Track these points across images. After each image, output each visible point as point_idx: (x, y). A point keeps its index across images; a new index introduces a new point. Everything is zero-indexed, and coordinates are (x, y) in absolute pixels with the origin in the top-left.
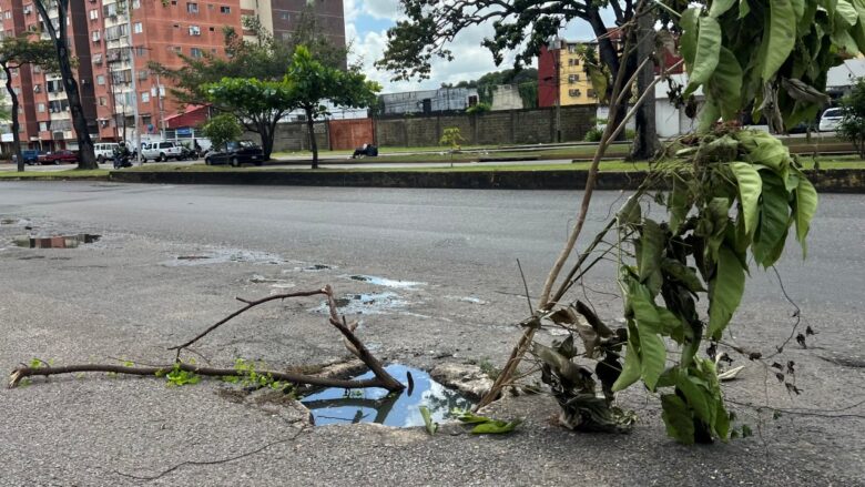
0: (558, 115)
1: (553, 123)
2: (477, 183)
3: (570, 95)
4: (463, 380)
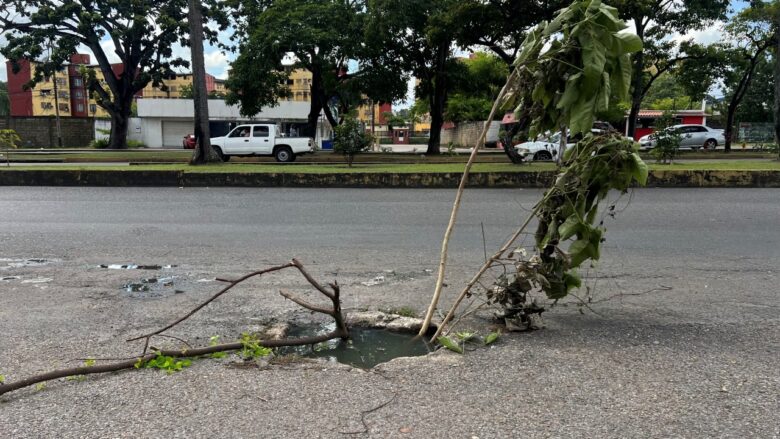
0: (58, 124)
1: (51, 131)
3: (43, 107)
4: (385, 321)
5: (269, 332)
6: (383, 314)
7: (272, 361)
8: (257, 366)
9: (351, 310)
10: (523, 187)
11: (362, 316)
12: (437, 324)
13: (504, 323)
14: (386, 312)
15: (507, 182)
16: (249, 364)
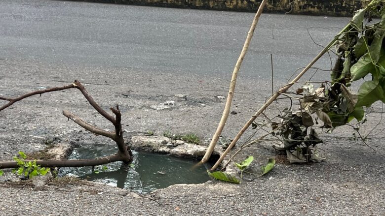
4: (169, 147)
5: (50, 152)
6: (167, 139)
7: (48, 182)
8: (33, 186)
9: (136, 134)
10: (328, 15)
11: (146, 140)
12: (220, 152)
13: (286, 154)
14: (171, 138)
15: (312, 10)
16: (25, 183)
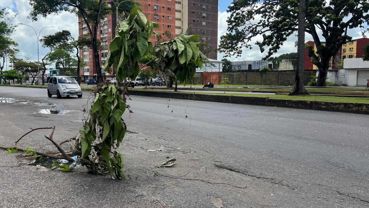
2: (225, 100)
